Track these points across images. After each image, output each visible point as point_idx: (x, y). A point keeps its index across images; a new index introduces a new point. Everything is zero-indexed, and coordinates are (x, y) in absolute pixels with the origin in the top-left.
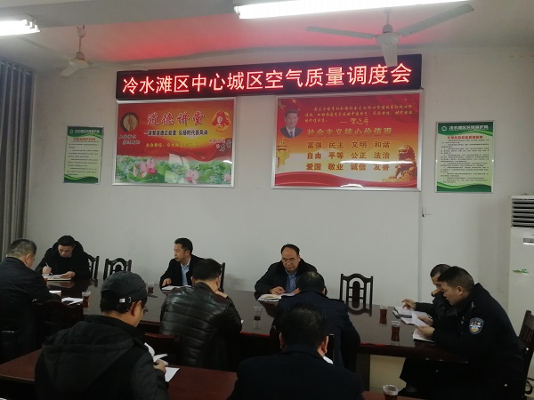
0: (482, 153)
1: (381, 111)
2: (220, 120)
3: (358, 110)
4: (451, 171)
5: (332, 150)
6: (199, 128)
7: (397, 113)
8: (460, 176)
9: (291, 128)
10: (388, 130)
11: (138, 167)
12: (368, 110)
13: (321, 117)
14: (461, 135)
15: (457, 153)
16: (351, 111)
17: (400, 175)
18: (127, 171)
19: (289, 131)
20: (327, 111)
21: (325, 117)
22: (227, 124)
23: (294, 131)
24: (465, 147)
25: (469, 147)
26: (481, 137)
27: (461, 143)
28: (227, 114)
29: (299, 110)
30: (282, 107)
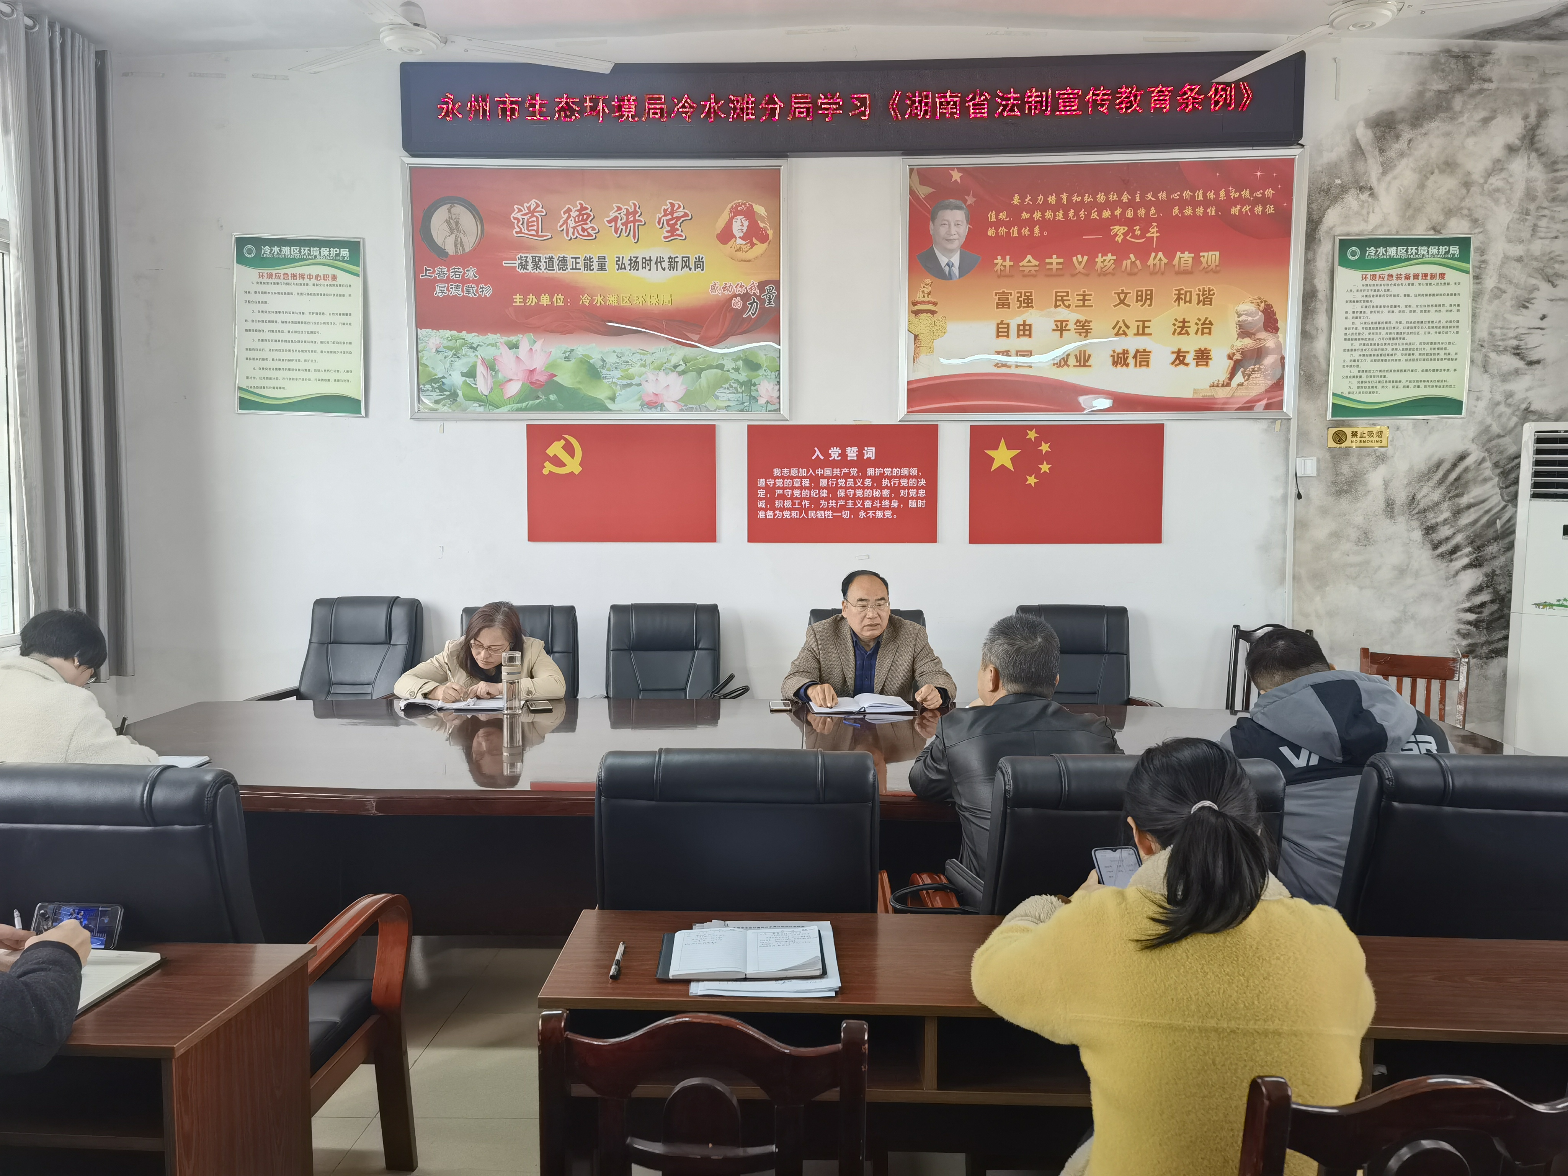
0: (1444, 317)
1: (1194, 204)
2: (739, 226)
3: (1131, 204)
4: (1367, 365)
5: (1063, 313)
6: (676, 250)
7: (1235, 211)
8: (1391, 376)
9: (948, 252)
10: (1211, 257)
11: (491, 366)
12: (1158, 204)
13: (1031, 223)
14: (1394, 272)
15: (1384, 317)
16: (1112, 206)
17: (1239, 378)
18: (456, 379)
19: (943, 260)
20: (1045, 206)
21: (1044, 224)
22: (764, 239)
23: (956, 259)
24: (1402, 301)
25: (1414, 301)
26: (1442, 276)
27: (1394, 290)
28: (760, 210)
29: (970, 200)
30: (924, 191)
